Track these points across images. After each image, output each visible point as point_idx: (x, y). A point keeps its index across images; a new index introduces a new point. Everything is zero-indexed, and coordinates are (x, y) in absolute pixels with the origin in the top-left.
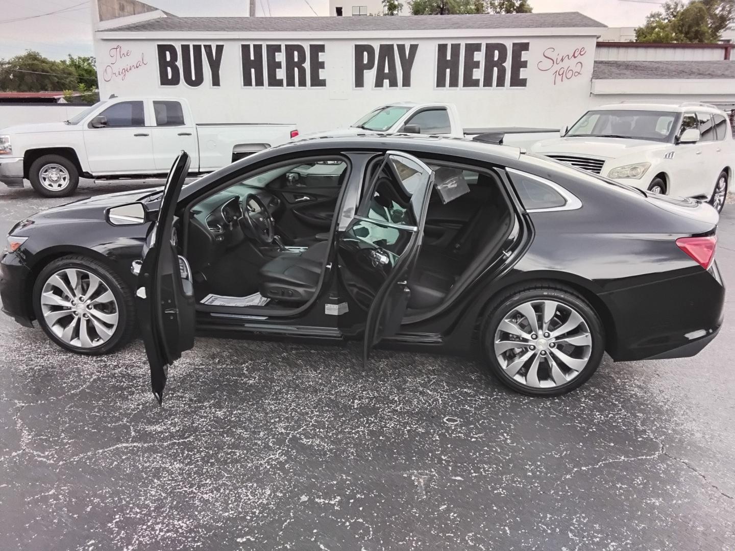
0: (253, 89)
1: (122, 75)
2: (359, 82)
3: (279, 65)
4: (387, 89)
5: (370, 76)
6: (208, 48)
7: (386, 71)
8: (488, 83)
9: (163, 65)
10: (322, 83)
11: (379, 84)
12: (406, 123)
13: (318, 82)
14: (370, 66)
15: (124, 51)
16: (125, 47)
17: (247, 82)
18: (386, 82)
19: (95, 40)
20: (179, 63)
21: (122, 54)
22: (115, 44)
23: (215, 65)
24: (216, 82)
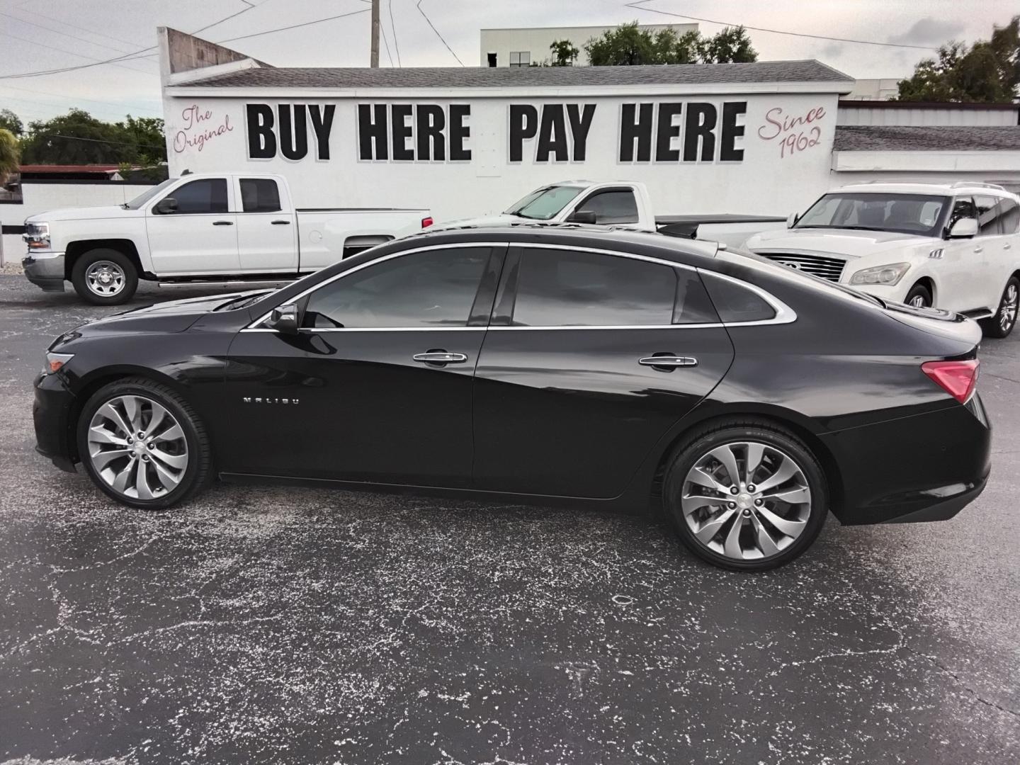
0: (374, 165)
1: (199, 144)
2: (516, 155)
3: (408, 132)
4: (553, 164)
5: (530, 146)
6: (314, 110)
7: (553, 139)
8: (690, 156)
9: (254, 130)
10: (467, 156)
11: (542, 157)
12: (577, 208)
13: (461, 155)
14: (530, 133)
15: (202, 112)
16: (204, 107)
17: (365, 154)
18: (552, 155)
19: (165, 98)
20: (276, 129)
21: (199, 116)
22: (190, 104)
23: (323, 133)
24: (324, 154)
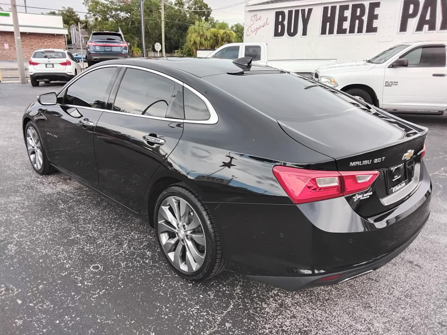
0: (327, 36)
1: (255, 32)
2: (403, 28)
3: (345, 19)
4: (425, 33)
5: (413, 23)
6: (303, 11)
7: (428, 18)
9: (277, 23)
10: (374, 30)
11: (419, 28)
12: (401, 57)
13: (371, 29)
14: (414, 15)
15: (258, 17)
16: (259, 14)
17: (323, 32)
18: (426, 27)
19: (246, 12)
20: (286, 23)
21: (257, 18)
22: (254, 13)
23: (306, 22)
24: (304, 33)
